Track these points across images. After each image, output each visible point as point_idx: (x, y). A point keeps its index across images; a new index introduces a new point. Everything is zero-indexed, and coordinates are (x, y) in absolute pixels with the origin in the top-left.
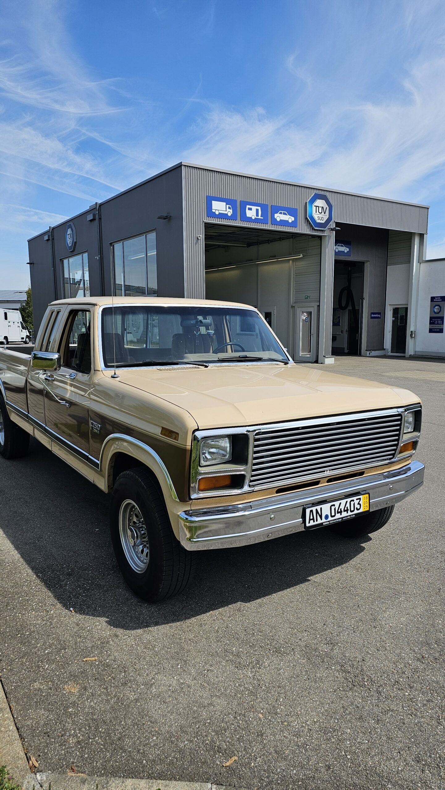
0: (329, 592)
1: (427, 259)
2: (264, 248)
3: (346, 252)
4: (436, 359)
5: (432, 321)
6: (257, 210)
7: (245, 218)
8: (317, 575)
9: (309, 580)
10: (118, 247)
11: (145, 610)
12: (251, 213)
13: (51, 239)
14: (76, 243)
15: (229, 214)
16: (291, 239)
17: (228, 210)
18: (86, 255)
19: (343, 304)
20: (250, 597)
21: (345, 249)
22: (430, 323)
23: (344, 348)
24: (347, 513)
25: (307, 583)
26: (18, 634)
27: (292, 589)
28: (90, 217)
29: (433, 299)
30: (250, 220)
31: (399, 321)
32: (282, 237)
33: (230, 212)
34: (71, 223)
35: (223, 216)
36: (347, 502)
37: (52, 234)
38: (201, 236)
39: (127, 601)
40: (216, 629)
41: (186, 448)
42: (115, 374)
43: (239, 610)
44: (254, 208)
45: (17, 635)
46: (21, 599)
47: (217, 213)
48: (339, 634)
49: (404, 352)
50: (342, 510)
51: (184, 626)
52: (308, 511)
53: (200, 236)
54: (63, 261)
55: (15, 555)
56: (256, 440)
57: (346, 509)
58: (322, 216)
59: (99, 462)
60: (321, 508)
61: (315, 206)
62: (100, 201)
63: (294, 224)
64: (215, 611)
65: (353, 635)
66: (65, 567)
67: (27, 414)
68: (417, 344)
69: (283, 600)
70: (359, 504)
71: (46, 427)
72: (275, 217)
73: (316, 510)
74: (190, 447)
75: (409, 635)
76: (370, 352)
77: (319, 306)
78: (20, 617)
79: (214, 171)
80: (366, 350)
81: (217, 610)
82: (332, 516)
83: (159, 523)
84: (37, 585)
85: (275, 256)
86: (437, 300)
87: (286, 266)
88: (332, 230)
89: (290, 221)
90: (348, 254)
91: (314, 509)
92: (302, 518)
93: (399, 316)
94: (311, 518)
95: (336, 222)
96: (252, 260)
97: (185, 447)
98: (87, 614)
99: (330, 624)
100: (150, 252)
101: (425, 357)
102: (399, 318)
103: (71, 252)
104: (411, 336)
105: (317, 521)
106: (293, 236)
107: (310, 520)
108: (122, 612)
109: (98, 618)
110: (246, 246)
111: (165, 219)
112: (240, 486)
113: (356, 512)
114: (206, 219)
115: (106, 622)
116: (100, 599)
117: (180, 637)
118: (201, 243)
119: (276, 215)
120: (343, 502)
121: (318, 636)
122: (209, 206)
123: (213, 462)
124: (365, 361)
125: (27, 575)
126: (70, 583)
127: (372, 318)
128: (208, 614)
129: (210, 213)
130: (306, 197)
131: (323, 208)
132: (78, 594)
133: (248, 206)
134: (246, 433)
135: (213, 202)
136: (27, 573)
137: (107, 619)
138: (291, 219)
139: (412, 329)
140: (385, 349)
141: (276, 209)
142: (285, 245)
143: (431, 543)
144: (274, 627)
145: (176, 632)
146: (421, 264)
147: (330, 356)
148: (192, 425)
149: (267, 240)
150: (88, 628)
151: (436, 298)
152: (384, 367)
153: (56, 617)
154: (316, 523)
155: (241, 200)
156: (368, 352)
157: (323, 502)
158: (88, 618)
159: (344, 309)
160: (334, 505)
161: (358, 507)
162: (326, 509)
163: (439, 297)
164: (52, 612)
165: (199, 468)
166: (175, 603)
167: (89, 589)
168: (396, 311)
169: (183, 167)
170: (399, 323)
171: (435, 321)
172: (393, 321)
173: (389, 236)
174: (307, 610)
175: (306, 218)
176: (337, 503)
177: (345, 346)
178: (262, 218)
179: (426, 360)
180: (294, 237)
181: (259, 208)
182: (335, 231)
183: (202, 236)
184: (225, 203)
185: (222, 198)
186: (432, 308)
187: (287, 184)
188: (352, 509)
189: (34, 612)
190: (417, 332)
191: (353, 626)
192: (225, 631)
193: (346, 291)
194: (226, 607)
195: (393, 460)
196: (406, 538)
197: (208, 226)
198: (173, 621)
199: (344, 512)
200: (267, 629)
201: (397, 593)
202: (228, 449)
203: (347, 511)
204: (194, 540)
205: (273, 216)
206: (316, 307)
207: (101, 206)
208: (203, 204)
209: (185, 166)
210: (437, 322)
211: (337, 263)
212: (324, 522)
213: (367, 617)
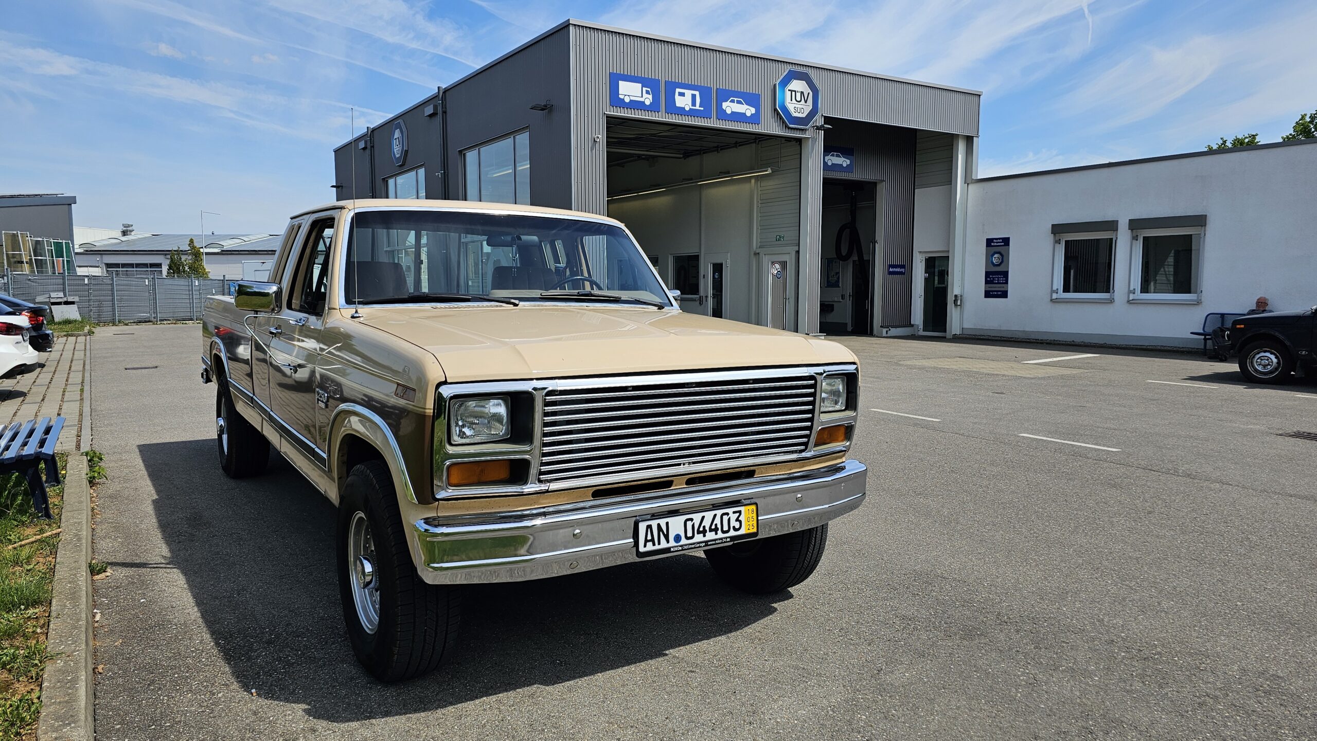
0: (692, 672)
1: (979, 177)
2: (711, 160)
3: (845, 165)
4: (996, 340)
5: (988, 279)
6: (694, 96)
7: (672, 108)
8: (682, 648)
9: (666, 655)
10: (471, 157)
11: (375, 694)
12: (684, 101)
13: (369, 147)
14: (407, 152)
15: (648, 103)
16: (754, 145)
17: (645, 95)
18: (422, 172)
19: (844, 252)
20: (558, 677)
21: (844, 161)
22: (987, 282)
23: (846, 324)
24: (716, 534)
25: (660, 659)
26: (152, 725)
27: (632, 667)
28: (429, 110)
29: (989, 242)
30: (681, 111)
31: (936, 278)
32: (739, 140)
33: (648, 99)
34: (400, 121)
35: (636, 105)
36: (715, 515)
37: (371, 139)
38: (600, 136)
39: (351, 681)
40: (483, 722)
41: (425, 412)
42: (356, 312)
43: (532, 696)
44: (688, 93)
45: (150, 726)
46: (176, 676)
47: (627, 100)
48: (686, 732)
49: (945, 331)
50: (707, 528)
51: (431, 718)
52: (642, 527)
53: (598, 137)
54: (387, 181)
55: (194, 613)
56: (547, 404)
57: (713, 527)
58: (801, 107)
59: (325, 456)
60: (667, 523)
61: (789, 90)
62: (444, 86)
63: (755, 119)
64: (491, 697)
65: (710, 734)
66: (267, 632)
67: (252, 395)
68: (965, 316)
69: (611, 682)
70: (737, 520)
71: (271, 413)
72: (724, 107)
73: (659, 525)
74: (432, 411)
75: (803, 736)
76: (888, 329)
77: (798, 252)
78: (165, 701)
79: (623, 34)
80: (881, 327)
81: (495, 696)
82: (687, 538)
83: (393, 544)
84: (210, 656)
85: (729, 173)
86: (996, 244)
87: (746, 187)
88: (818, 128)
89: (748, 114)
90: (849, 169)
91: (654, 523)
92: (633, 538)
93: (936, 270)
94: (649, 537)
95: (825, 117)
96: (692, 179)
97: (423, 410)
98: (278, 699)
99: (677, 717)
100: (520, 164)
101: (979, 337)
102: (936, 274)
103: (400, 166)
104: (954, 303)
105: (659, 544)
106: (756, 139)
107: (646, 541)
108: (336, 696)
109: (292, 704)
110: (682, 156)
111: (542, 110)
112: (523, 481)
113: (732, 533)
114: (608, 109)
115: (304, 710)
116: (307, 678)
117: (418, 733)
118: (601, 149)
119: (725, 105)
120: (709, 515)
121: (651, 735)
122: (614, 90)
123: (477, 439)
124: (876, 344)
125: (201, 643)
126: (266, 654)
127: (890, 273)
128: (477, 701)
129: (616, 100)
130: (774, 76)
131: (802, 93)
132: (274, 670)
133: (678, 90)
134: (530, 390)
135: (622, 84)
136: (203, 638)
137: (307, 707)
138: (749, 111)
139: (957, 291)
140: (912, 326)
141: (725, 95)
142: (745, 153)
143: (891, 603)
144: (579, 721)
145: (414, 726)
146: (970, 186)
147: (816, 334)
148: (434, 375)
149: (716, 147)
150: (271, 718)
151: (994, 241)
152: (907, 353)
153: (224, 702)
154: (657, 547)
155: (667, 79)
156: (884, 330)
157: (674, 513)
158: (277, 705)
159: (845, 259)
160: (692, 520)
161: (737, 525)
162: (676, 525)
163: (1000, 239)
164: (220, 695)
165: (448, 447)
166: (430, 684)
167: (293, 663)
168: (931, 263)
169: (571, 28)
170: (936, 282)
171: (994, 278)
172: (926, 279)
173: (918, 141)
174: (646, 697)
175: (775, 110)
176: (697, 517)
177: (849, 321)
178: (702, 109)
179: (980, 342)
180: (757, 141)
181: (697, 93)
182: (824, 130)
183: (602, 137)
184: (640, 85)
185: (636, 77)
186: (989, 256)
187: (743, 55)
188: (726, 528)
189: (190, 695)
190: (965, 296)
191: (714, 721)
192: (497, 726)
193: (848, 231)
194: (511, 692)
195: (804, 455)
196: (851, 597)
197: (612, 123)
198: (416, 711)
199: (710, 531)
200: (567, 724)
201: (806, 675)
202: (505, 420)
203: (716, 530)
204: (436, 565)
205: (719, 106)
206: (794, 253)
207: (447, 93)
208: (604, 85)
209: (575, 25)
210: (998, 280)
211: (828, 184)
212: (673, 547)
213: (743, 708)
